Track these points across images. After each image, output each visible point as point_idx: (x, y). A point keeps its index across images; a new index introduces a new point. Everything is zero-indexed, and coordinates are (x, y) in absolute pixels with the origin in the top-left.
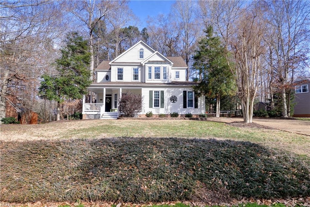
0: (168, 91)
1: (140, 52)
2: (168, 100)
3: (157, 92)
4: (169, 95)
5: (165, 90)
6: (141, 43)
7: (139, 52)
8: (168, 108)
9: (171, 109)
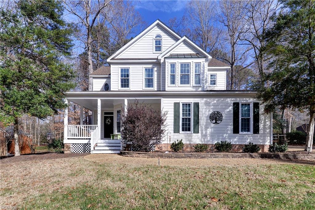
0: (207, 104)
1: (156, 42)
2: (207, 120)
3: (186, 104)
4: (209, 111)
5: (201, 101)
6: (158, 25)
7: (154, 41)
8: (206, 133)
9: (212, 135)
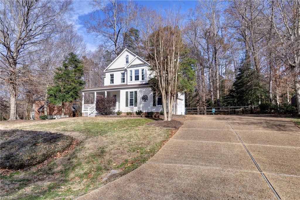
0: (140, 91)
1: (126, 58)
2: (141, 100)
3: (132, 92)
4: (142, 95)
5: (138, 90)
6: (126, 50)
7: (125, 58)
8: (140, 106)
9: (143, 107)
